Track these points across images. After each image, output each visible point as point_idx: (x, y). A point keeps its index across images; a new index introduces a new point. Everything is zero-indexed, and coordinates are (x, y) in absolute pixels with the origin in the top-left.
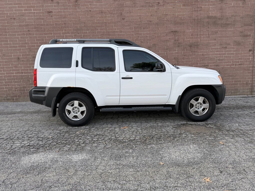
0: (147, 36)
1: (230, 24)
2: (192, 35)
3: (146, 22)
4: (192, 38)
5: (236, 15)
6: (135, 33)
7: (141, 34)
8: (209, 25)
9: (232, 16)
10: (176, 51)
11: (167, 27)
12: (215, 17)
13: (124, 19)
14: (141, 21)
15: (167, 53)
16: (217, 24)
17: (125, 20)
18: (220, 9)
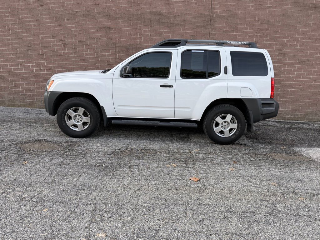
0: (72, 31)
1: (179, 24)
2: (129, 34)
3: (71, 12)
4: (130, 38)
5: (186, 13)
6: (56, 25)
7: (64, 27)
8: (152, 23)
9: (182, 14)
10: (109, 52)
11: (97, 21)
12: (160, 14)
13: (41, 6)
14: (64, 11)
15: (97, 54)
16: (162, 23)
17: (44, 8)
18: (167, 4)
